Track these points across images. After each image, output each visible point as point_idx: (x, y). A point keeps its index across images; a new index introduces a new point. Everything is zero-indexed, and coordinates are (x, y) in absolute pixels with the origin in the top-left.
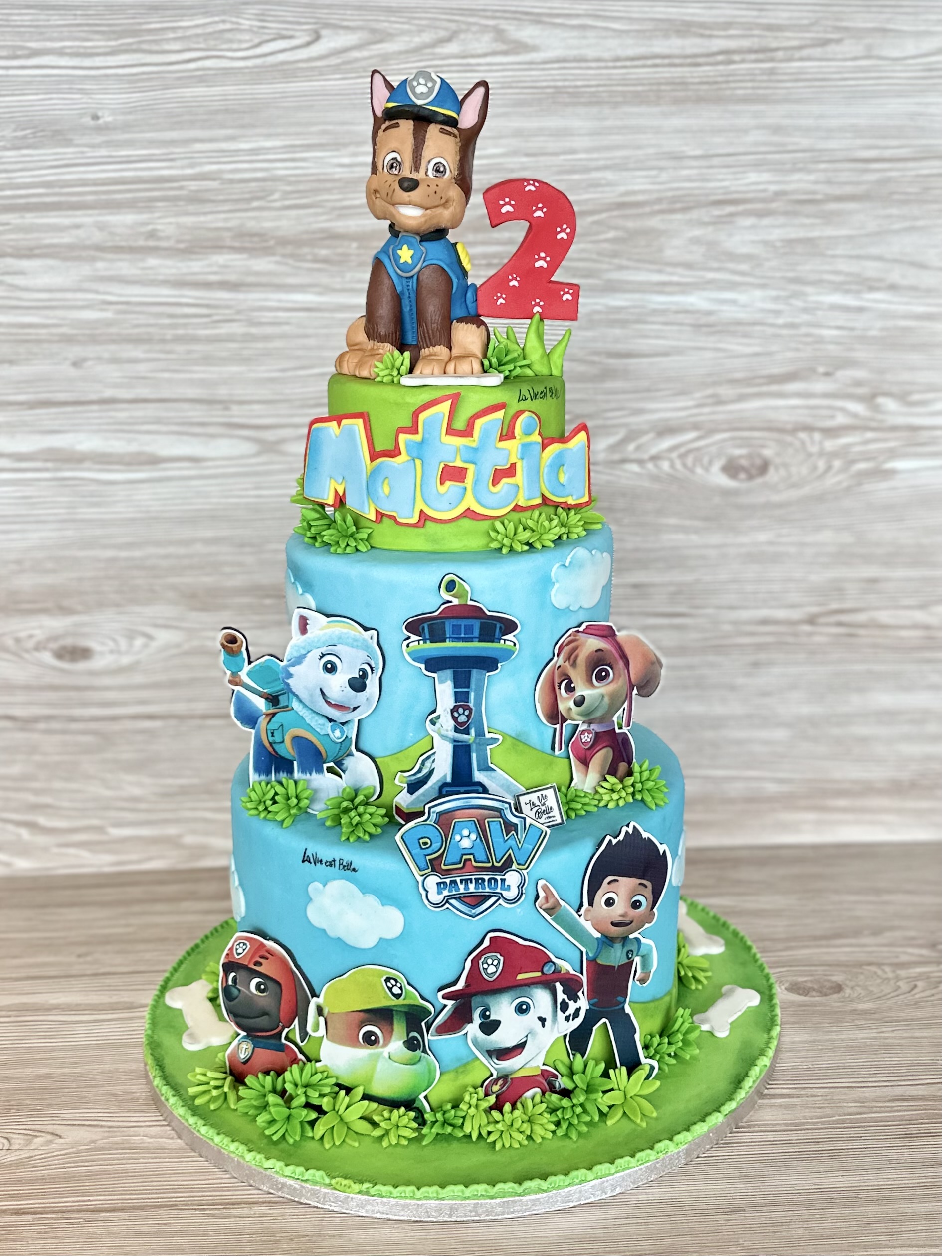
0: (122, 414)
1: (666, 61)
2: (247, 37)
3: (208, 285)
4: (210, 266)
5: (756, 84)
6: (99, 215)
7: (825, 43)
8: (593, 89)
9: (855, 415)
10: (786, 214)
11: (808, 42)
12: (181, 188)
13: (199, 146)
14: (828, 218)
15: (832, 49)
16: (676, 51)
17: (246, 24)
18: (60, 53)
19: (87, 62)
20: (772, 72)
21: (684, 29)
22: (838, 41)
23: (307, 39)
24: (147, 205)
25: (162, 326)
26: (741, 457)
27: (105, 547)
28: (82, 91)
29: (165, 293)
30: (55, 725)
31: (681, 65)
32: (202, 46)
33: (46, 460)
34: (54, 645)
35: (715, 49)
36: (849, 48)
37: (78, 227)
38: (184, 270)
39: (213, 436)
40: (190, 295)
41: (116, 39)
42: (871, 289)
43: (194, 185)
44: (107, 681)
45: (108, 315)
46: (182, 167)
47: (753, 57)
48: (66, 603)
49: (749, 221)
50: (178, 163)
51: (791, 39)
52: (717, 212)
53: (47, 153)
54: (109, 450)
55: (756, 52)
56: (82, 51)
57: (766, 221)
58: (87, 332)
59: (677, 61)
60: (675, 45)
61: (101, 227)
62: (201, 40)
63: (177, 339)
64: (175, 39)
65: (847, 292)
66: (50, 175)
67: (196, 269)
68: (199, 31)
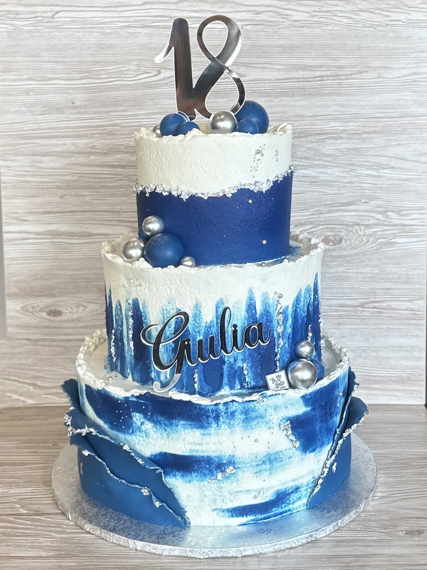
0: (79, 216)
1: (297, 80)
2: (132, 73)
3: (114, 166)
4: (115, 159)
5: (333, 89)
6: (73, 140)
7: (361, 72)
8: (268, 91)
9: (379, 219)
10: (347, 138)
11: (355, 72)
12: (105, 129)
13: (112, 114)
14: (364, 140)
15: (364, 74)
16: (301, 76)
17: (132, 68)
18: (61, 79)
19: (71, 82)
20: (340, 84)
21: (304, 68)
22: (367, 72)
23: (156, 73)
24: (92, 136)
25: (96, 182)
26: (330, 236)
27: (69, 270)
28: (68, 93)
29: (98, 170)
30: (46, 343)
31: (303, 82)
32: (115, 76)
33: (48, 235)
34: (47, 310)
35: (316, 75)
36: (371, 74)
37: (65, 144)
38: (105, 161)
39: (114, 225)
40: (106, 170)
41: (82, 74)
42: (383, 168)
43: (110, 128)
44: (67, 325)
45: (75, 178)
46: (106, 122)
47: (332, 78)
48: (53, 292)
49: (332, 141)
50: (104, 120)
51: (347, 71)
52: (318, 137)
53: (55, 116)
54: (72, 231)
55: (333, 76)
56: (69, 78)
57: (338, 141)
58: (67, 184)
59: (301, 80)
60: (301, 74)
61: (74, 145)
62: (115, 74)
63: (101, 187)
64: (104, 74)
65: (373, 169)
66: (55, 125)
67: (109, 160)
68: (114, 71)
